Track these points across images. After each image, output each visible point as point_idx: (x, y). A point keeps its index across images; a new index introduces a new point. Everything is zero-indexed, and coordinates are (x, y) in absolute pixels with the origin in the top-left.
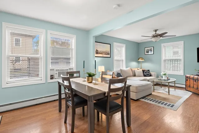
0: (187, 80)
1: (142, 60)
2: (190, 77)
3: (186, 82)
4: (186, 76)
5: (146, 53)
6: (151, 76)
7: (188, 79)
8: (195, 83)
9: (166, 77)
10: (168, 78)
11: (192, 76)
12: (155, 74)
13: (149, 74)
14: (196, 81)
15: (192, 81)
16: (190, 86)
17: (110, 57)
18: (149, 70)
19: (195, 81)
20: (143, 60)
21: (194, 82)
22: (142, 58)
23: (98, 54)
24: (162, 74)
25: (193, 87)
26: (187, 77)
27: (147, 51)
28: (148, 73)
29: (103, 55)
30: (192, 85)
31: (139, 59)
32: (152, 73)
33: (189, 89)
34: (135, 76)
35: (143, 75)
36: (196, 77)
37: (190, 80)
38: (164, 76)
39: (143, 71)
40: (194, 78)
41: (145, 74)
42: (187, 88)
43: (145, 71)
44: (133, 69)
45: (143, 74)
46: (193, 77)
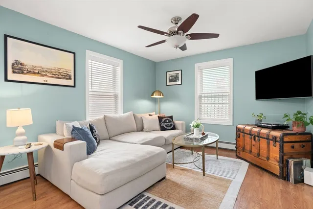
0: (238, 136)
1: (159, 95)
2: (244, 129)
3: (236, 140)
4: (237, 128)
5: (168, 83)
6: (174, 128)
7: (242, 134)
8: (253, 142)
9: (200, 131)
10: (203, 134)
11: (248, 128)
12: (182, 124)
13: (171, 125)
14: (257, 138)
15: (247, 137)
16: (244, 149)
17: (74, 86)
18: (171, 117)
19: (255, 139)
20: (162, 97)
21: (253, 140)
22: (160, 93)
23: (23, 73)
24: (192, 125)
25: (251, 152)
26: (238, 130)
27: (171, 78)
28: (170, 122)
29: (45, 78)
30: (248, 147)
31: (152, 95)
32: (176, 122)
33: (242, 154)
34: (142, 130)
35: (158, 127)
36: (256, 129)
37: (244, 136)
38: (195, 130)
39: (160, 119)
40: (253, 133)
41: (162, 125)
42: (239, 153)
43: (164, 119)
44: (139, 116)
45: (160, 125)
46: (251, 131)
